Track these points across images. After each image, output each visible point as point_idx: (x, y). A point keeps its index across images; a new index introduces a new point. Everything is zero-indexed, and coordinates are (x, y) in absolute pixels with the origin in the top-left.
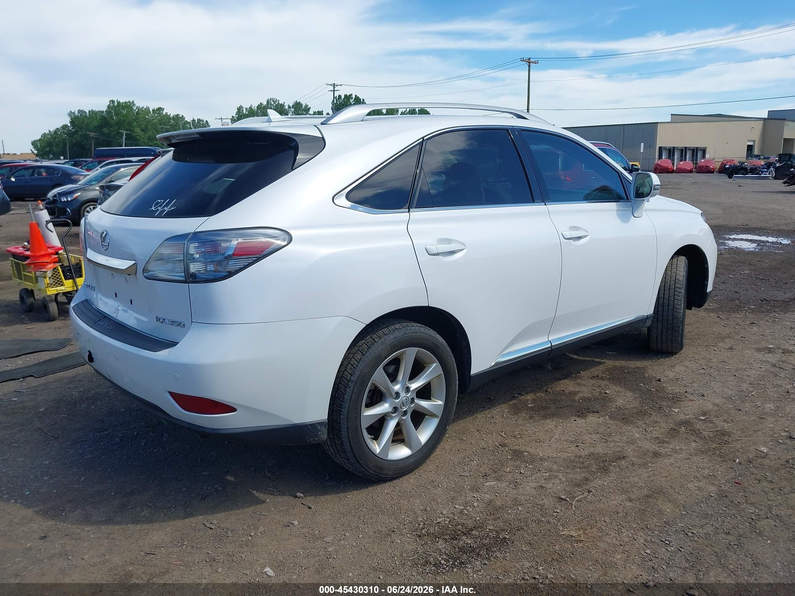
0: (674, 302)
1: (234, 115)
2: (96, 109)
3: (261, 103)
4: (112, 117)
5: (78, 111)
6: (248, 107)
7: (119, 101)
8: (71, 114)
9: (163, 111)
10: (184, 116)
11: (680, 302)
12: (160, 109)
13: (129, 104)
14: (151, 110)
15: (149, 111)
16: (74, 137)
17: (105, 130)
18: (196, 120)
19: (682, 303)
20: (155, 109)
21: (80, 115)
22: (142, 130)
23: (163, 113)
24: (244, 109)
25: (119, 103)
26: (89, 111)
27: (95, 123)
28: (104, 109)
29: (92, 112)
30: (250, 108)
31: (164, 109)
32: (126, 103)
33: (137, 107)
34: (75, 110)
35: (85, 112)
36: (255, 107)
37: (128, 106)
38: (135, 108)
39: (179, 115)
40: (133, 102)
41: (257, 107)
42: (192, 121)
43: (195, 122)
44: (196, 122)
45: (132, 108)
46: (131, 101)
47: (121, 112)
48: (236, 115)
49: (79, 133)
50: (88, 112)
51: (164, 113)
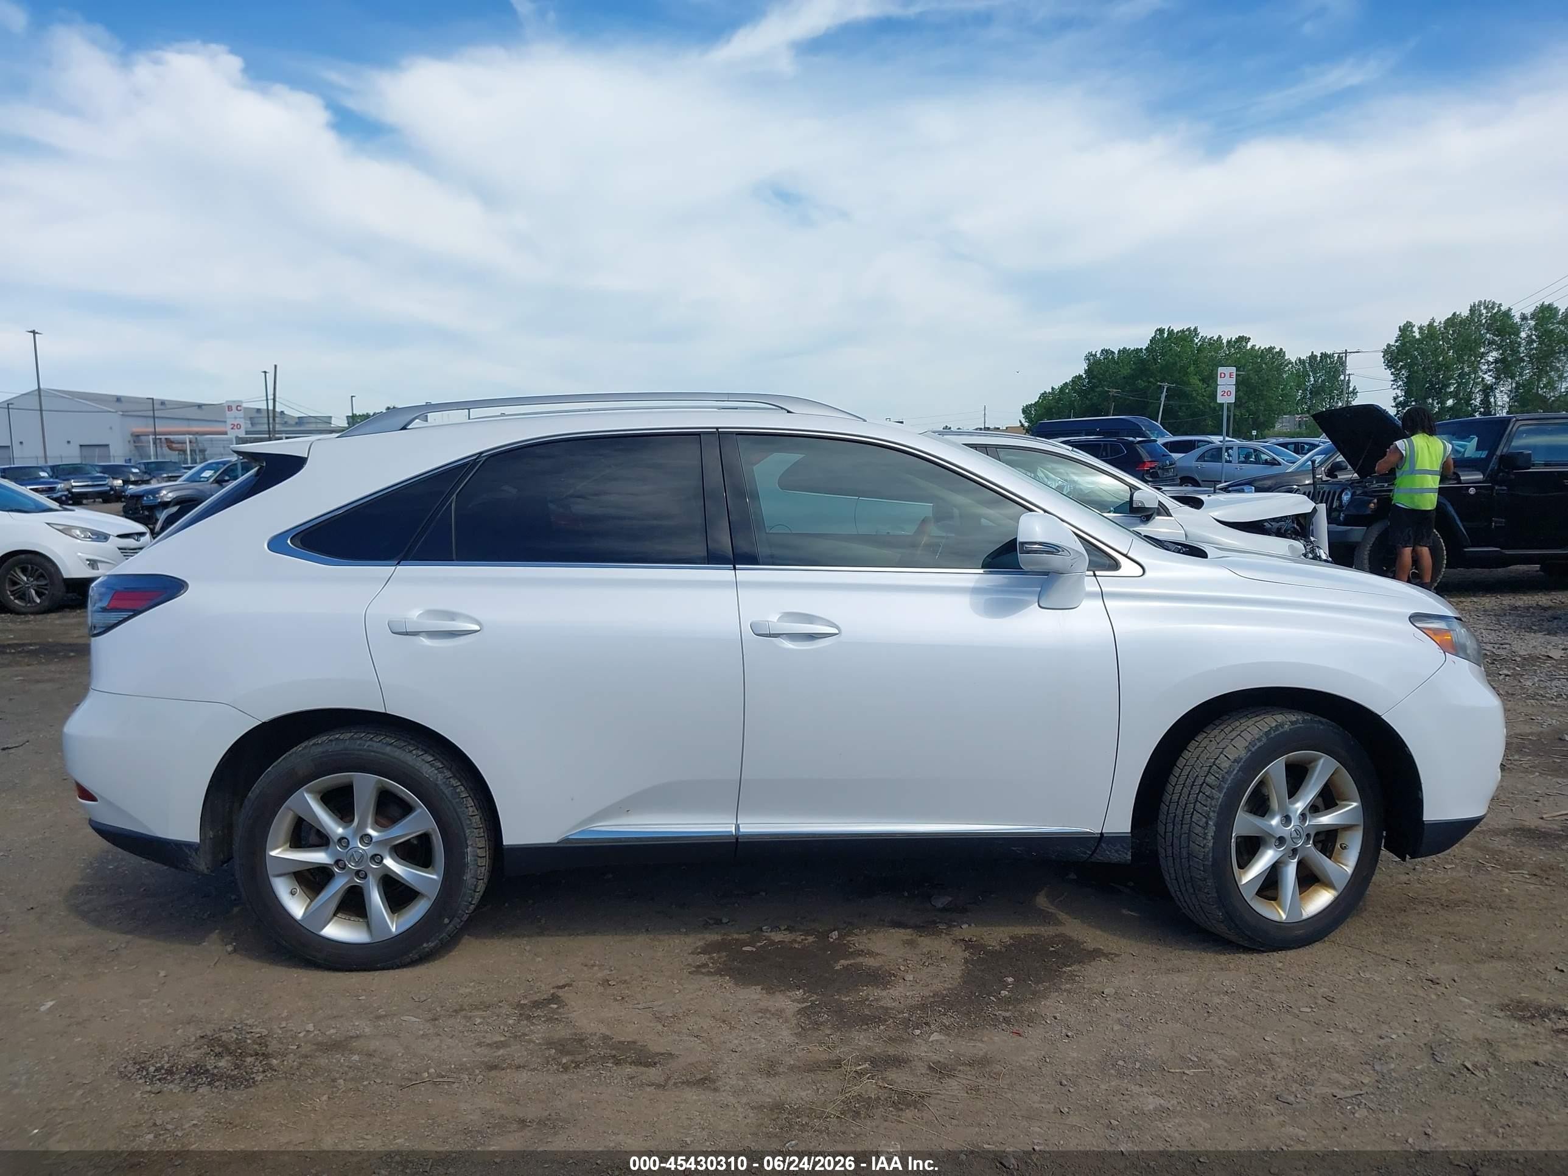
0: (1191, 818)
1: (1392, 343)
2: (1132, 346)
3: (1454, 314)
4: (1155, 360)
5: (1102, 351)
6: (1426, 323)
7: (1172, 330)
8: (1090, 357)
9: (1247, 343)
10: (1284, 350)
11: (1204, 820)
12: (1241, 339)
13: (1188, 333)
14: (1225, 341)
15: (1222, 343)
16: (1089, 397)
17: (1141, 383)
18: (1319, 355)
19: (1211, 823)
20: (1233, 339)
21: (1104, 359)
22: (1203, 380)
23: (1245, 347)
24: (1416, 329)
25: (1171, 332)
26: (1119, 351)
27: (1126, 371)
28: (1144, 344)
29: (1123, 352)
30: (1428, 325)
31: (1249, 339)
32: (1183, 331)
33: (1202, 337)
34: (1097, 350)
35: (1113, 353)
36: (1440, 323)
37: (1186, 337)
38: (1197, 341)
39: (1274, 348)
40: (1196, 329)
41: (1445, 323)
42: (1310, 357)
43: (1316, 360)
44: (1319, 358)
45: (1192, 341)
46: (1192, 328)
47: (1171, 350)
48: (1396, 341)
49: (1098, 390)
50: (1117, 352)
51: (1249, 347)
